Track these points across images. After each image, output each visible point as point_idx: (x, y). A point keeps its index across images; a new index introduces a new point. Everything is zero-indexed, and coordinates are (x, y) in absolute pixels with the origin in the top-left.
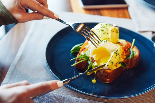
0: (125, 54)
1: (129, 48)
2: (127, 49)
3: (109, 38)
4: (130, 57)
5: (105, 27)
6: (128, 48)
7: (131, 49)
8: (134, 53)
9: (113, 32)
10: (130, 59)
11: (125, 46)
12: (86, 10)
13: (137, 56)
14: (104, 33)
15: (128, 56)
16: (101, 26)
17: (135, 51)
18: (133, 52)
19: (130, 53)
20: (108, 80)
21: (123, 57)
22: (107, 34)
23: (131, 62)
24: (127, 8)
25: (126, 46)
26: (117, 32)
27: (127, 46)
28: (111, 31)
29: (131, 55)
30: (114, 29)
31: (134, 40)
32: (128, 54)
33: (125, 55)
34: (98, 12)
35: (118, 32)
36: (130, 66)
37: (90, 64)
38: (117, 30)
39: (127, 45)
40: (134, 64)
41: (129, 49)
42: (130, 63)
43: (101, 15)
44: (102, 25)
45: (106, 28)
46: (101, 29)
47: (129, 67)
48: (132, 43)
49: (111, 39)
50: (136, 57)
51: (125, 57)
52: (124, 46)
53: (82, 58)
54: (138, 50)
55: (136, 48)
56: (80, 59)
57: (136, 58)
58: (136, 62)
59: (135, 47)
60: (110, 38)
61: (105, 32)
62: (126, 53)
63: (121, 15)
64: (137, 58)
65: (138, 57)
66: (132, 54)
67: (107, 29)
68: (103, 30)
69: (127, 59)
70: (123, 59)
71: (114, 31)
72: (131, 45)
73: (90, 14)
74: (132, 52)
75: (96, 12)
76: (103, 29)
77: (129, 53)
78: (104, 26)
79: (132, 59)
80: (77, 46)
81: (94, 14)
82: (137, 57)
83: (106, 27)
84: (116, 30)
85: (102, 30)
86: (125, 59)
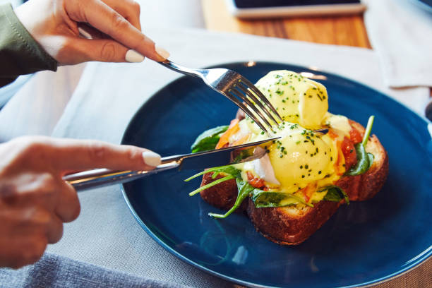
0: (343, 161)
1: (356, 141)
2: (350, 146)
3: (297, 116)
4: (358, 170)
5: (287, 83)
6: (353, 141)
7: (361, 148)
8: (371, 157)
9: (310, 97)
10: (356, 175)
11: (346, 138)
12: (245, 20)
13: (377, 166)
14: (284, 101)
15: (351, 166)
16: (277, 80)
17: (374, 152)
18: (366, 154)
19: (359, 158)
20: (291, 236)
21: (338, 169)
22: (294, 102)
23: (362, 183)
24: (360, 15)
25: (349, 135)
26: (321, 96)
27: (352, 138)
28: (305, 94)
29: (361, 163)
30: (314, 89)
31: (371, 119)
32: (352, 161)
33: (344, 165)
34: (278, 27)
35: (324, 97)
36: (359, 195)
37: (242, 191)
38: (322, 93)
39: (350, 133)
40: (368, 188)
41: (356, 145)
42: (356, 185)
43: (285, 36)
44: (278, 76)
45: (291, 87)
46: (274, 89)
47: (354, 198)
48: (365, 126)
49: (305, 116)
50: (375, 168)
51: (343, 170)
52: (341, 139)
53: (220, 173)
54: (381, 149)
55: (376, 142)
56: (214, 176)
57: (375, 173)
58: (374, 184)
59: (374, 138)
60: (301, 115)
61: (287, 99)
62: (346, 159)
63: (342, 37)
64: (378, 173)
65: (380, 170)
66: (364, 162)
67: (294, 89)
68: (281, 90)
69: (349, 176)
70: (339, 174)
71: (314, 94)
72: (364, 133)
73: (254, 33)
74: (363, 154)
75: (270, 28)
76: (282, 88)
77: (355, 157)
78: (284, 81)
79: (362, 175)
80: (208, 134)
81: (267, 35)
82: (377, 170)
83: (290, 84)
84: (318, 92)
85: (279, 92)
86: (344, 175)
